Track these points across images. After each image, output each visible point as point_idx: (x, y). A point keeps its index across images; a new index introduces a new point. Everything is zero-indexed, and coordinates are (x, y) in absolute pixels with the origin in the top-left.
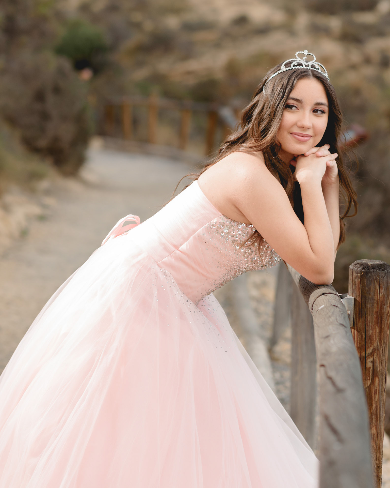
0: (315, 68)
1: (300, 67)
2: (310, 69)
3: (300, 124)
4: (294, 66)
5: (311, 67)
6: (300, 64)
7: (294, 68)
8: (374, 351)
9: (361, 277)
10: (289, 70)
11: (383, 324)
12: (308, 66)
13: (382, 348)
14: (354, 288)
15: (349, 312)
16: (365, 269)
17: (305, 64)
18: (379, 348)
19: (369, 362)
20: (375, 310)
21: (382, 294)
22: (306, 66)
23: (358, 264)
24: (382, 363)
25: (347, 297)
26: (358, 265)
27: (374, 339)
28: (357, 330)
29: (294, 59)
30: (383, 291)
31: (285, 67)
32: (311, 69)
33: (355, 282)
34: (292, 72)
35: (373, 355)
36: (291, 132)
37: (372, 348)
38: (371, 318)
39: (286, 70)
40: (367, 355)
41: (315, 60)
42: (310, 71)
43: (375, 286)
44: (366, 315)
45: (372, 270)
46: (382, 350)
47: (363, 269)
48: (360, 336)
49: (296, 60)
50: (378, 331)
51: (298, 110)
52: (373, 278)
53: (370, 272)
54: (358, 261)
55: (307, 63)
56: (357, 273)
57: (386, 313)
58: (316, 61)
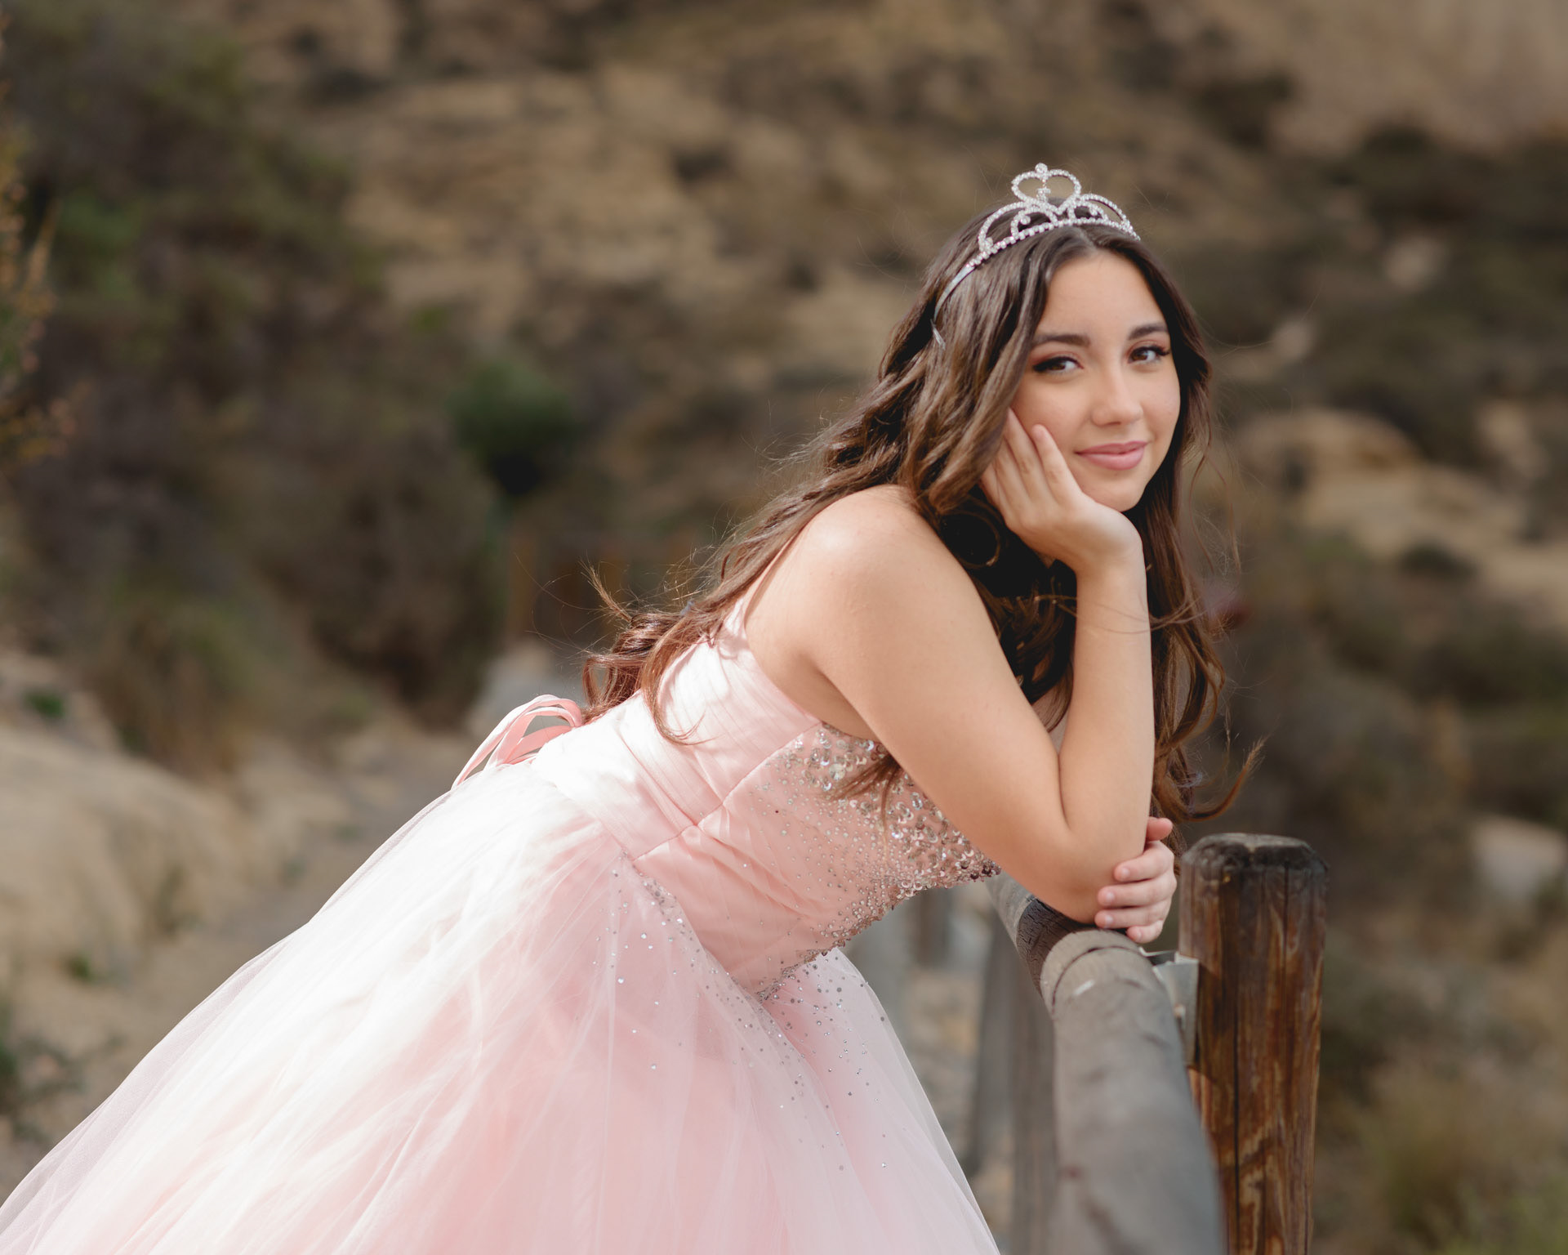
0: (1088, 216)
1: (1041, 228)
2: (1075, 225)
3: (1102, 416)
4: (1021, 227)
5: (1078, 217)
6: (1038, 218)
7: (1022, 235)
8: (1265, 1147)
9: (1223, 890)
10: (1009, 245)
11: (1297, 1054)
12: (1065, 215)
13: (1295, 1136)
14: (1197, 928)
15: (1181, 1011)
16: (1235, 864)
17: (1054, 213)
18: (1284, 1137)
19: (1250, 1185)
20: (1270, 1004)
21: (1295, 949)
22: (1059, 218)
23: (1212, 846)
24: (1292, 1191)
25: (1172, 959)
26: (1211, 852)
27: (1267, 1107)
28: (1209, 1076)
29: (1013, 206)
30: (1296, 939)
31: (990, 240)
32: (1080, 221)
33: (1201, 910)
34: (1023, 249)
35: (1264, 1163)
36: (1080, 449)
37: (1258, 1137)
38: (1255, 1034)
39: (1000, 250)
40: (1241, 1162)
41: (1078, 187)
42: (1079, 230)
43: (1270, 925)
44: (1240, 1024)
45: (1259, 869)
46: (1295, 1143)
47: (1229, 862)
48: (1217, 1097)
49: (1022, 206)
50: (1279, 1078)
51: (1082, 368)
52: (1263, 895)
53: (1254, 875)
54: (1213, 838)
55: (1058, 206)
56: (1208, 877)
57: (1307, 1018)
58: (1084, 191)
